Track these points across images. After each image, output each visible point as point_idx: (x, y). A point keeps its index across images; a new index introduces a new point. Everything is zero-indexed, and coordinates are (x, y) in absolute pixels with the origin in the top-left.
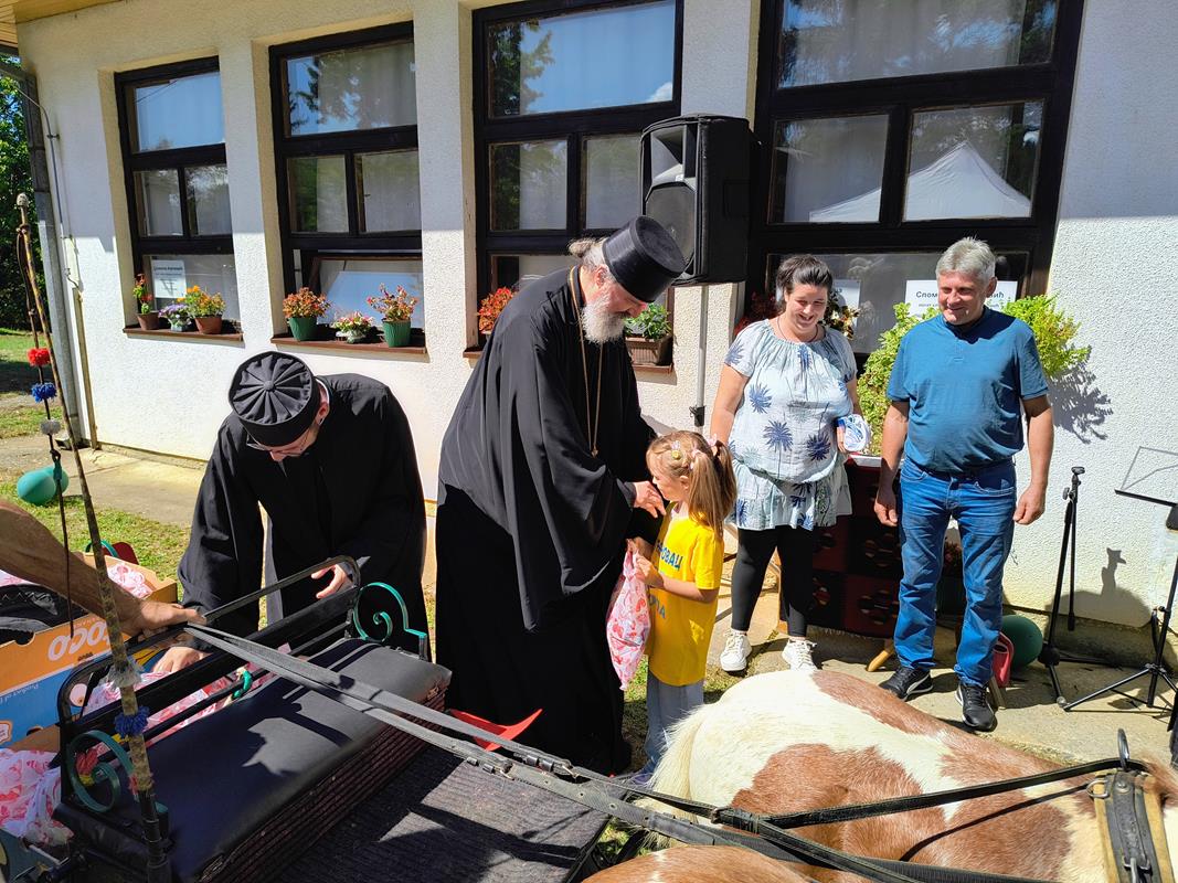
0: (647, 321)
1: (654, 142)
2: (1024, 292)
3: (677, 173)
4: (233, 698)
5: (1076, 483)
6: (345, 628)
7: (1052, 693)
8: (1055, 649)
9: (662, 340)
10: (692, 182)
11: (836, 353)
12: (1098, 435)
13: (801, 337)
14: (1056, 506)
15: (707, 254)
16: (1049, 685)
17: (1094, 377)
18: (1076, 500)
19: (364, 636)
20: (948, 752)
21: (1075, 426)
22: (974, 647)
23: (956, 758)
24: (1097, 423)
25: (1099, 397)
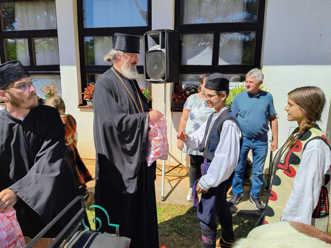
1: (149, 37)
3: (158, 47)
10: (164, 50)
15: (169, 73)
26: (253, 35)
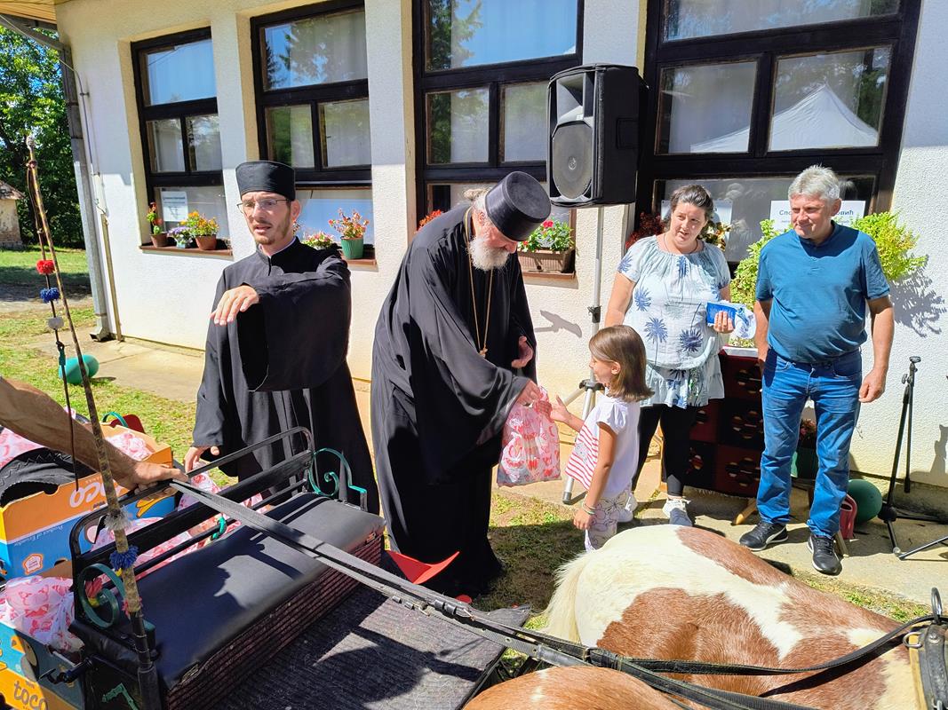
0: (554, 237)
1: (559, 86)
2: (871, 209)
3: (578, 113)
4: (212, 539)
5: (913, 370)
6: (302, 485)
7: (890, 544)
8: (893, 508)
9: (566, 252)
10: (590, 121)
11: (712, 264)
12: (933, 330)
13: (681, 250)
14: (895, 390)
15: (603, 181)
16: (887, 538)
17: (931, 281)
18: (912, 385)
19: (317, 491)
20: (787, 600)
21: (913, 323)
22: (825, 506)
23: (794, 607)
24: (933, 320)
25: (935, 298)
26: (881, 58)
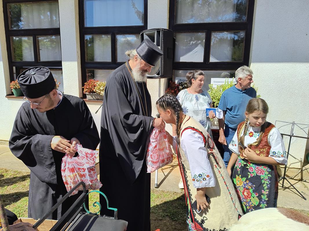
1: (145, 36)
15: (164, 69)
26: (242, 34)
